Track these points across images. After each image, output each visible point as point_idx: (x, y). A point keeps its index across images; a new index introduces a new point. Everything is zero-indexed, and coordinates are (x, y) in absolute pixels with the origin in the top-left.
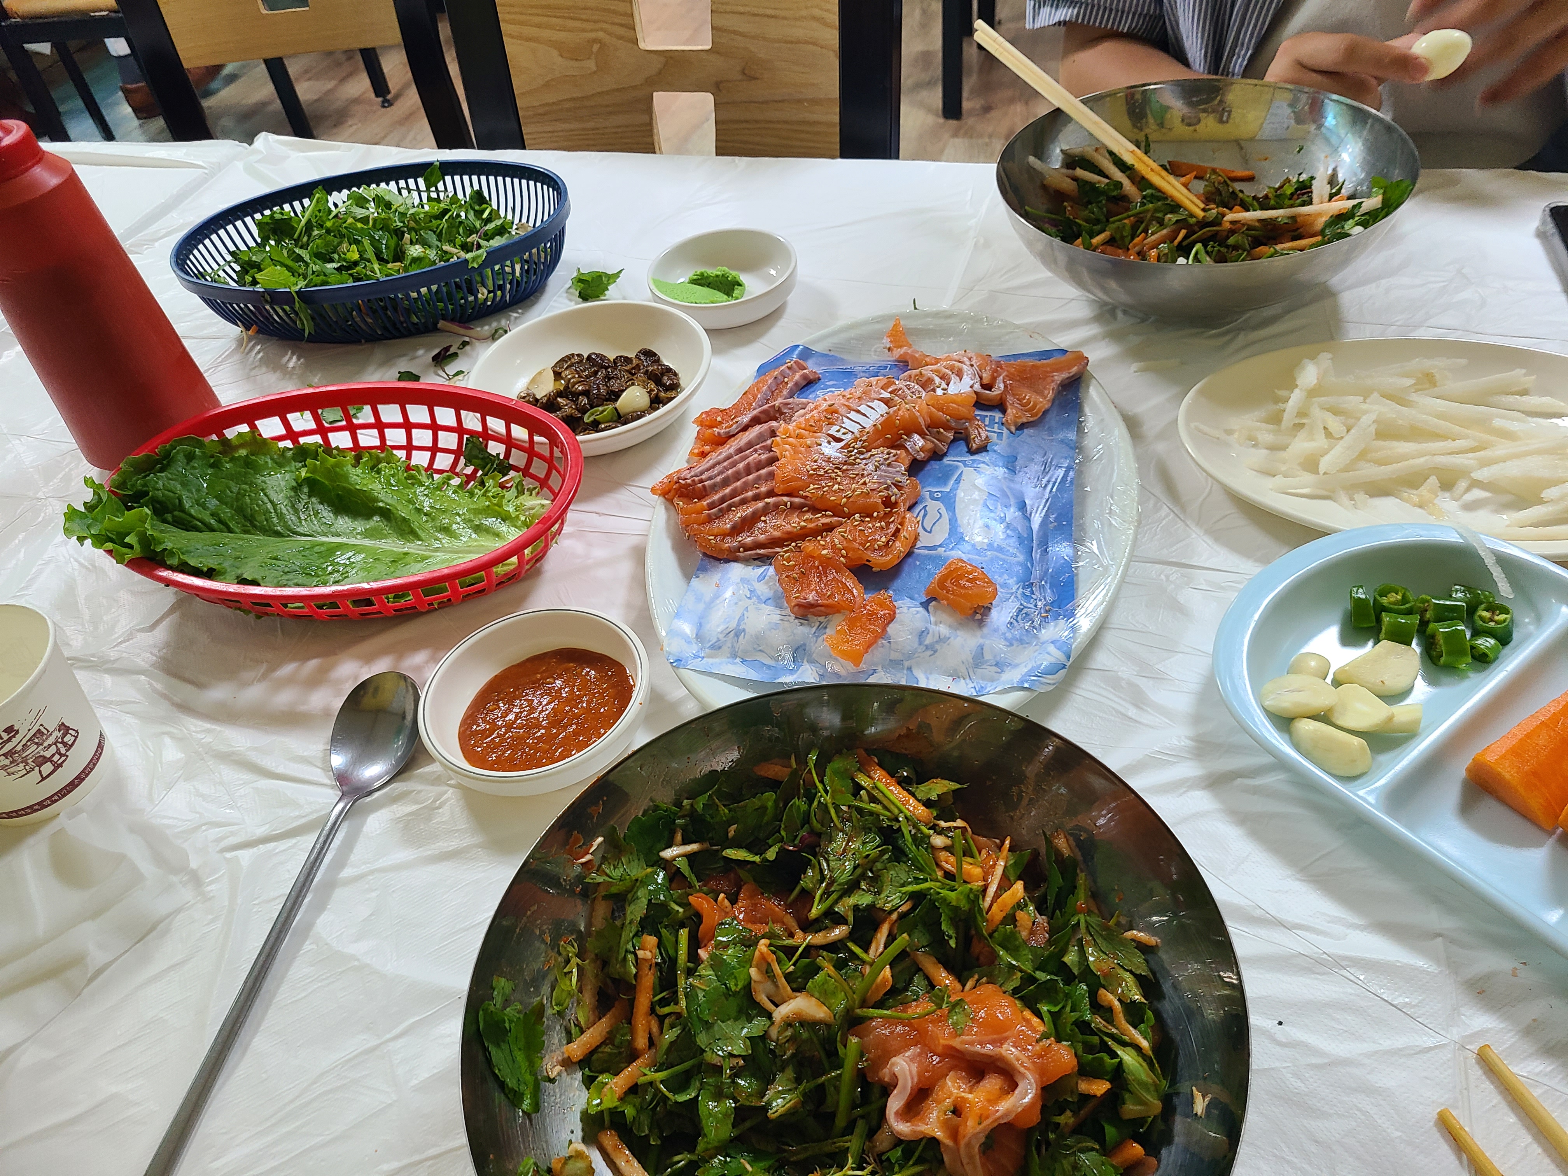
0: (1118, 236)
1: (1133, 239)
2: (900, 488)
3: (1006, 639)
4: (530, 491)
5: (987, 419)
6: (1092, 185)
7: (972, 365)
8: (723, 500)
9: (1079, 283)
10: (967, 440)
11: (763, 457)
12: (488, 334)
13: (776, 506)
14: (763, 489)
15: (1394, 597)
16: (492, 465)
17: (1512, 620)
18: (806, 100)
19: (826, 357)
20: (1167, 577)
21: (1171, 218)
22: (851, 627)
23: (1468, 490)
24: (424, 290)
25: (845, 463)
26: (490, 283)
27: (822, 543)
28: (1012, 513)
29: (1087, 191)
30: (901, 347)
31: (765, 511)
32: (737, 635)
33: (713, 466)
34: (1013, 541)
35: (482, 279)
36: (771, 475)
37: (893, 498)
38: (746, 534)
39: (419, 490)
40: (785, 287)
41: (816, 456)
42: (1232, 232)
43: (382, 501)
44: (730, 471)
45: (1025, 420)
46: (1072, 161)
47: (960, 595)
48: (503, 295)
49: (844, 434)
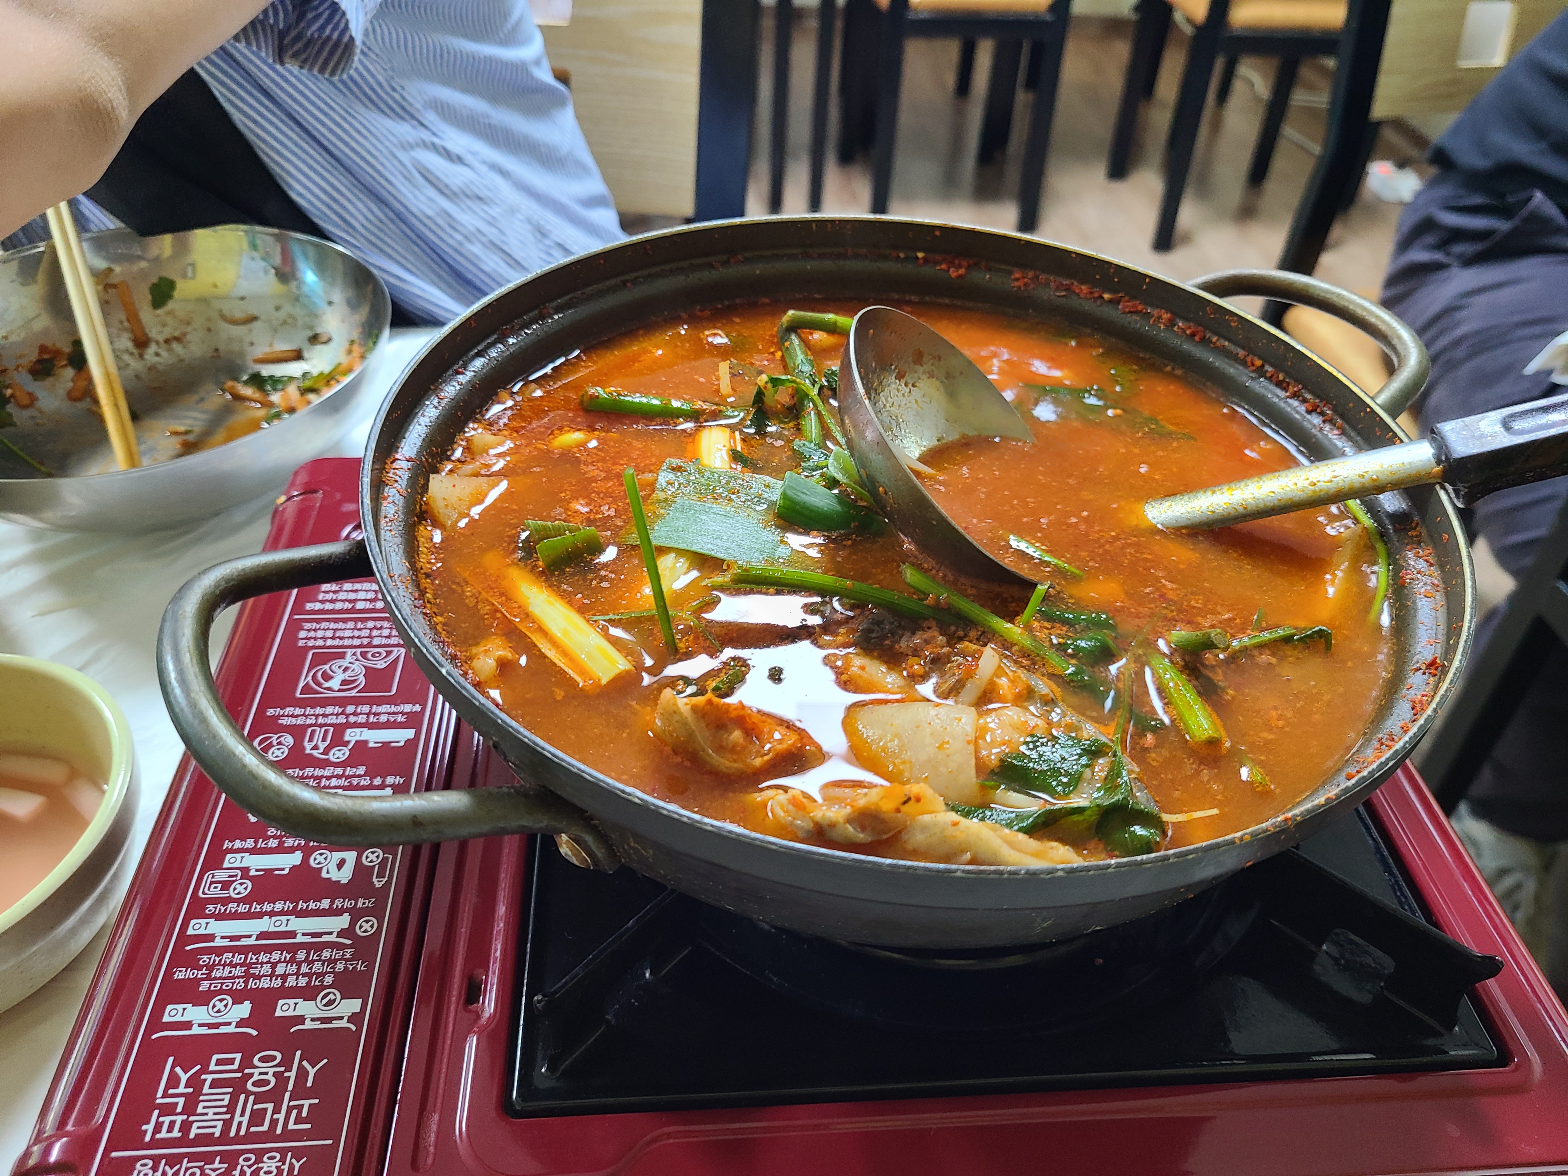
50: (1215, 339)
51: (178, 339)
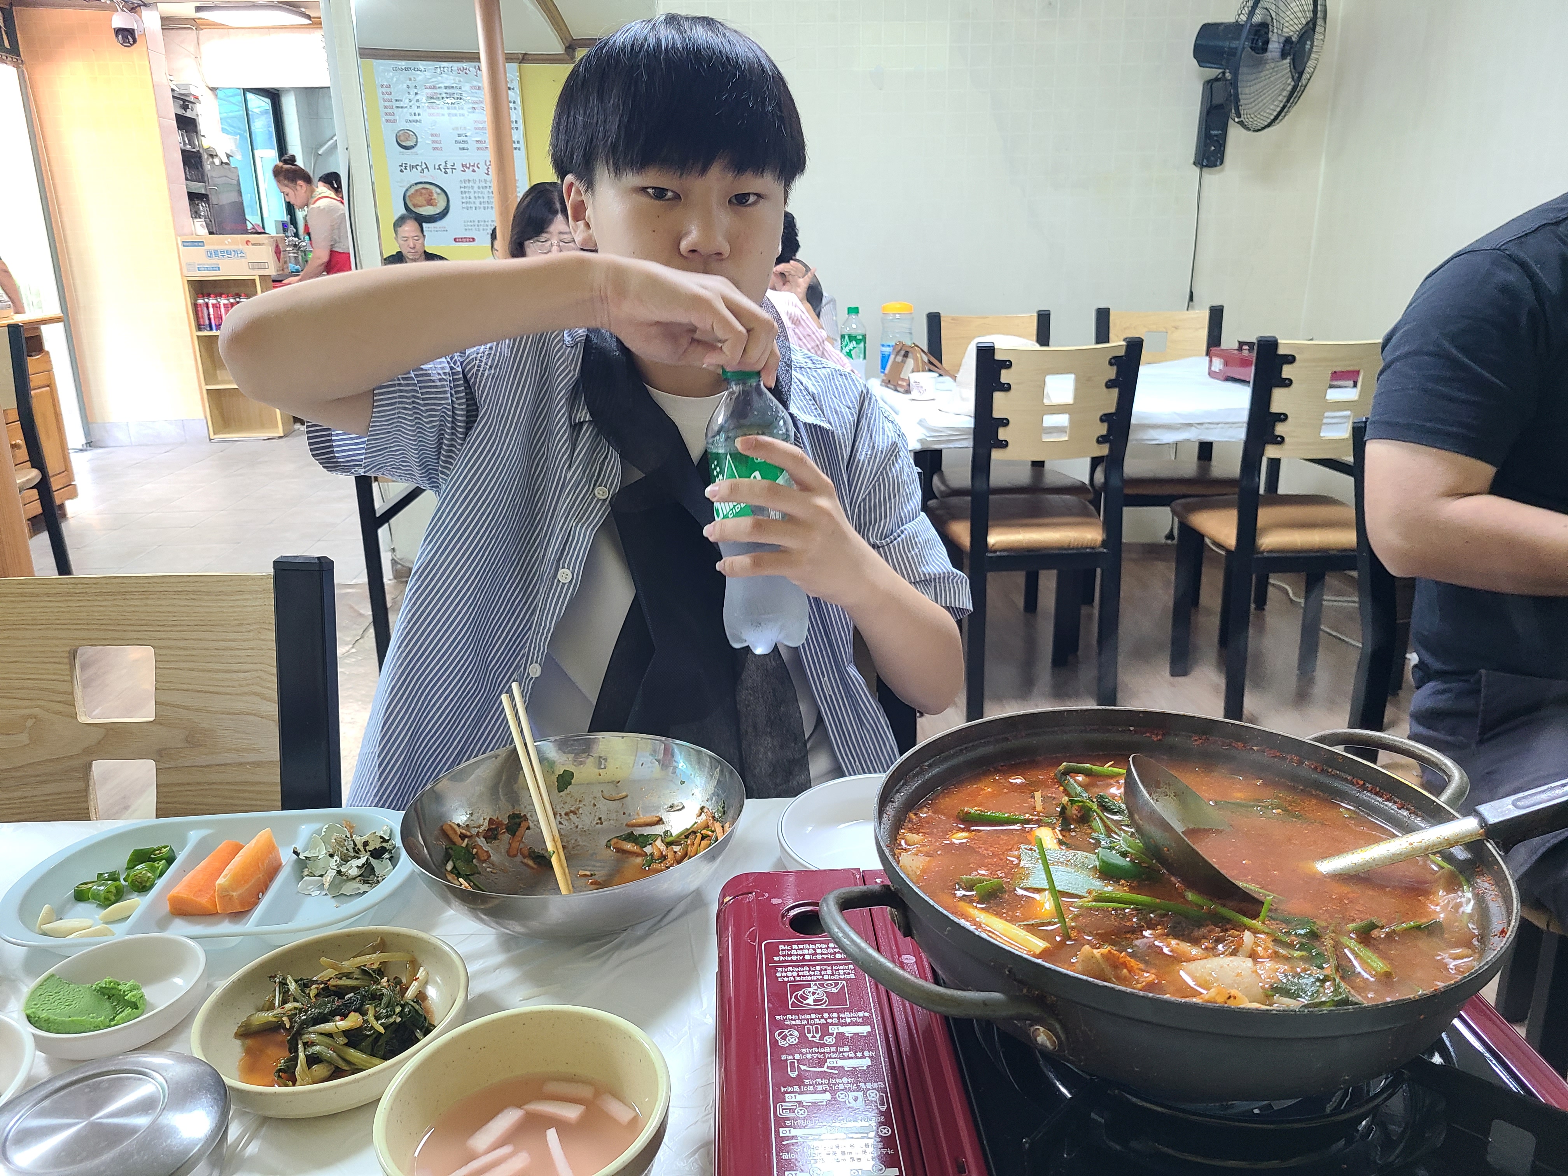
50: (1330, 770)
51: (575, 813)
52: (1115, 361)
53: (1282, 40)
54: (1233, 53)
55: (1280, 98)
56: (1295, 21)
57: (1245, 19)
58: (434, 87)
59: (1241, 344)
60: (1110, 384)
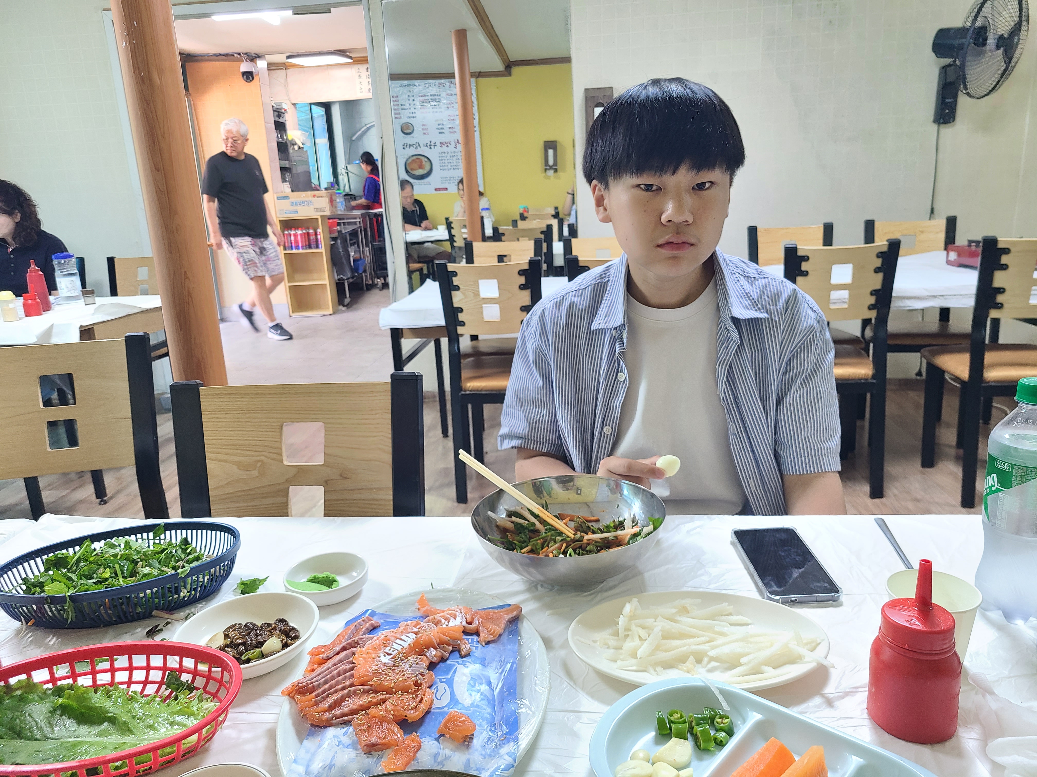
0: (534, 548)
1: (542, 549)
2: (423, 675)
3: (482, 755)
4: (207, 700)
5: (470, 640)
6: (521, 525)
7: (461, 613)
8: (324, 692)
9: (517, 571)
10: (459, 651)
11: (348, 667)
12: (183, 617)
13: (355, 692)
14: (348, 683)
15: (676, 716)
16: (183, 687)
17: (731, 722)
18: (375, 489)
19: (385, 615)
20: (568, 718)
21: (559, 538)
22: (396, 755)
23: (709, 662)
24: (148, 592)
25: (394, 666)
26: (189, 587)
27: (380, 708)
28: (484, 688)
29: (519, 528)
30: (424, 607)
31: (348, 695)
32: (330, 768)
33: (319, 674)
34: (485, 702)
35: (185, 584)
36: (352, 676)
37: (419, 681)
38: (336, 709)
39: (136, 705)
40: (362, 581)
41: (378, 663)
42: (588, 544)
43: (111, 713)
44: (328, 676)
45: (490, 639)
46: (510, 514)
47: (455, 731)
48: (196, 594)
49: (393, 651)
52: (881, 255)
53: (996, 37)
54: (961, 47)
55: (996, 76)
56: (1006, 23)
57: (969, 24)
58: (424, 96)
59: (970, 242)
60: (877, 270)
